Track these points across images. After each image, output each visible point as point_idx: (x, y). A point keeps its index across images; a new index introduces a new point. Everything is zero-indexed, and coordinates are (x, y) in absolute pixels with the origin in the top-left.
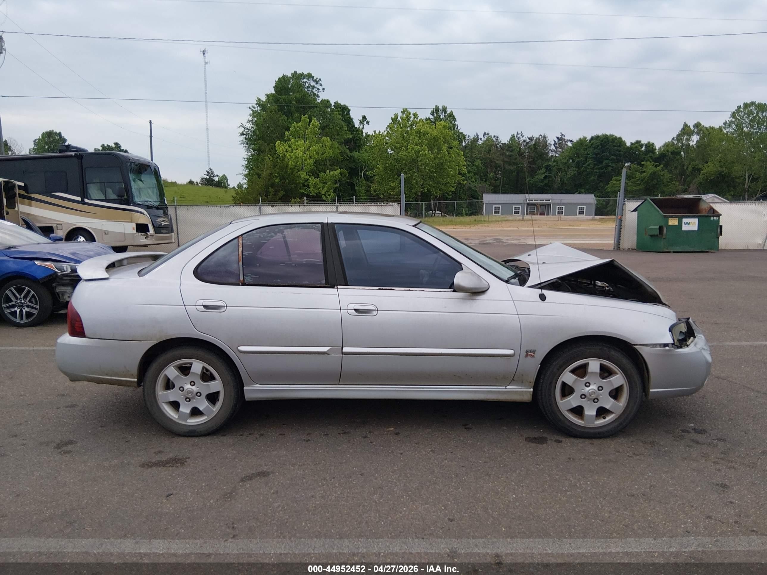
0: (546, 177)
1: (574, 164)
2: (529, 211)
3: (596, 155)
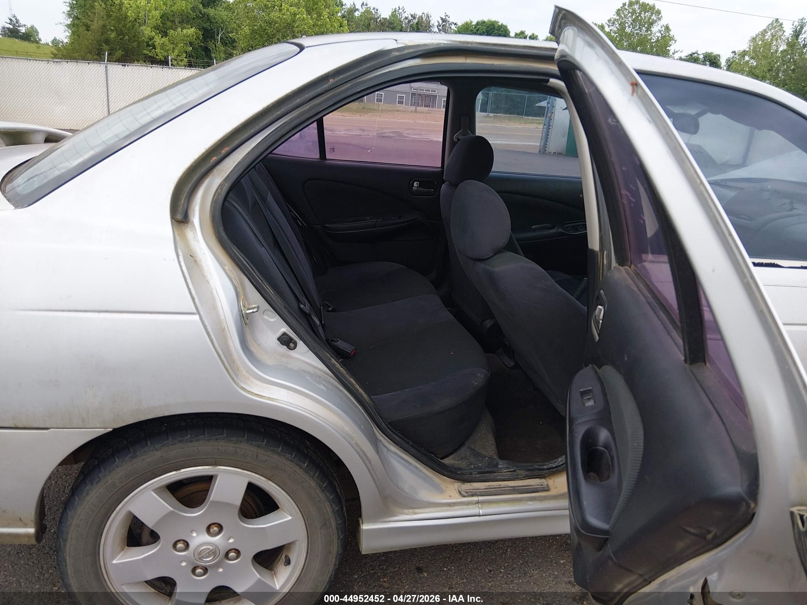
2: (413, 101)
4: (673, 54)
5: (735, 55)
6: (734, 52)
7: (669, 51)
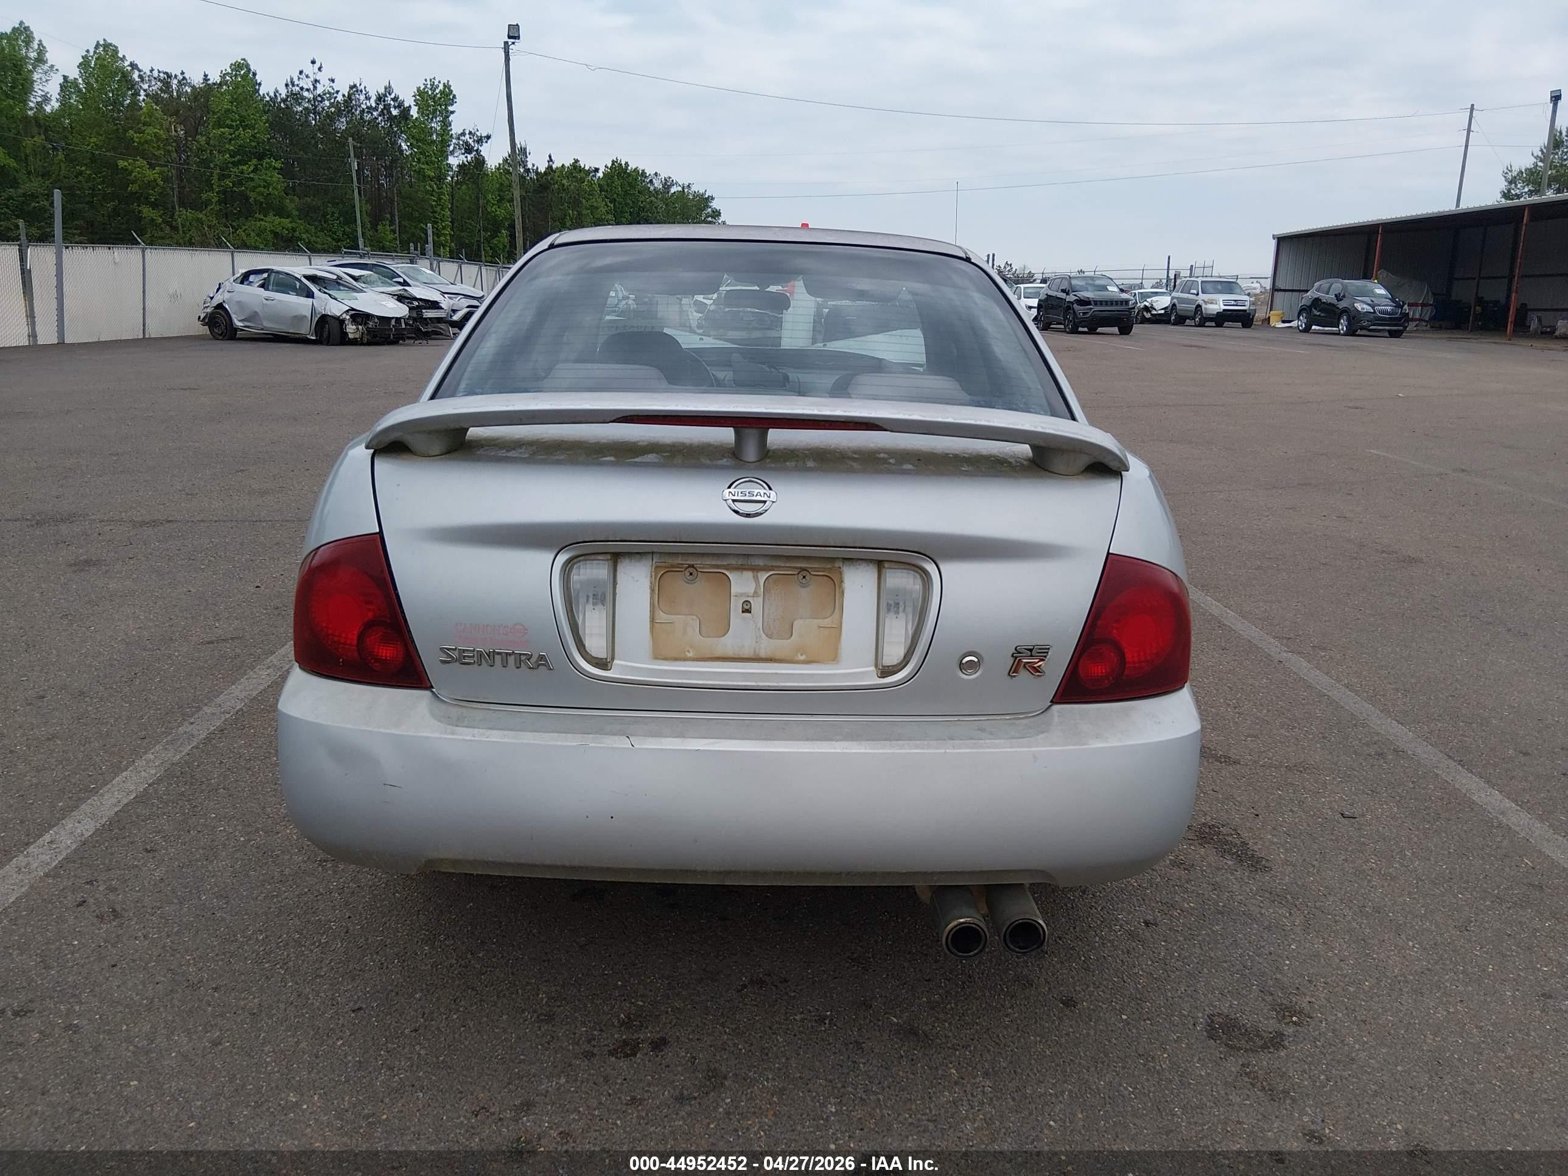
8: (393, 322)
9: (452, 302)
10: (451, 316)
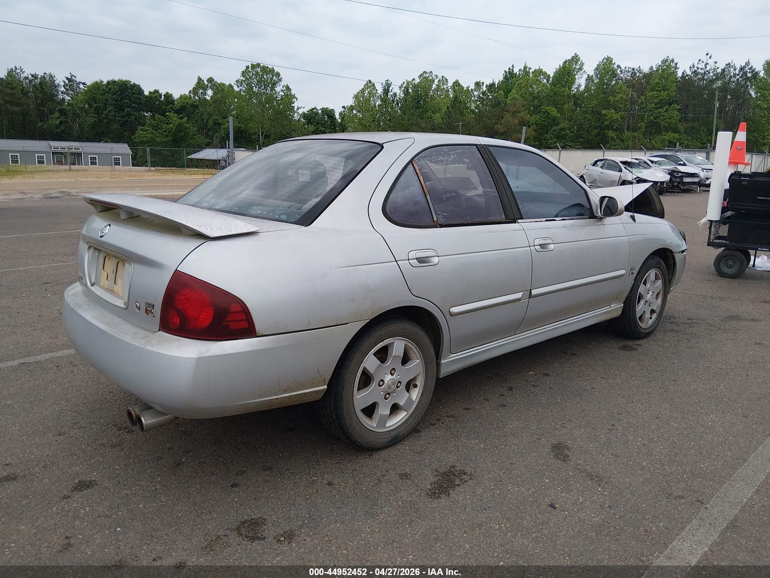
0: (61, 123)
1: (92, 110)
2: (55, 160)
3: (116, 101)
4: (298, 109)
5: (345, 109)
6: (343, 107)
7: (294, 107)
8: (659, 184)
9: (707, 174)
10: (705, 181)
